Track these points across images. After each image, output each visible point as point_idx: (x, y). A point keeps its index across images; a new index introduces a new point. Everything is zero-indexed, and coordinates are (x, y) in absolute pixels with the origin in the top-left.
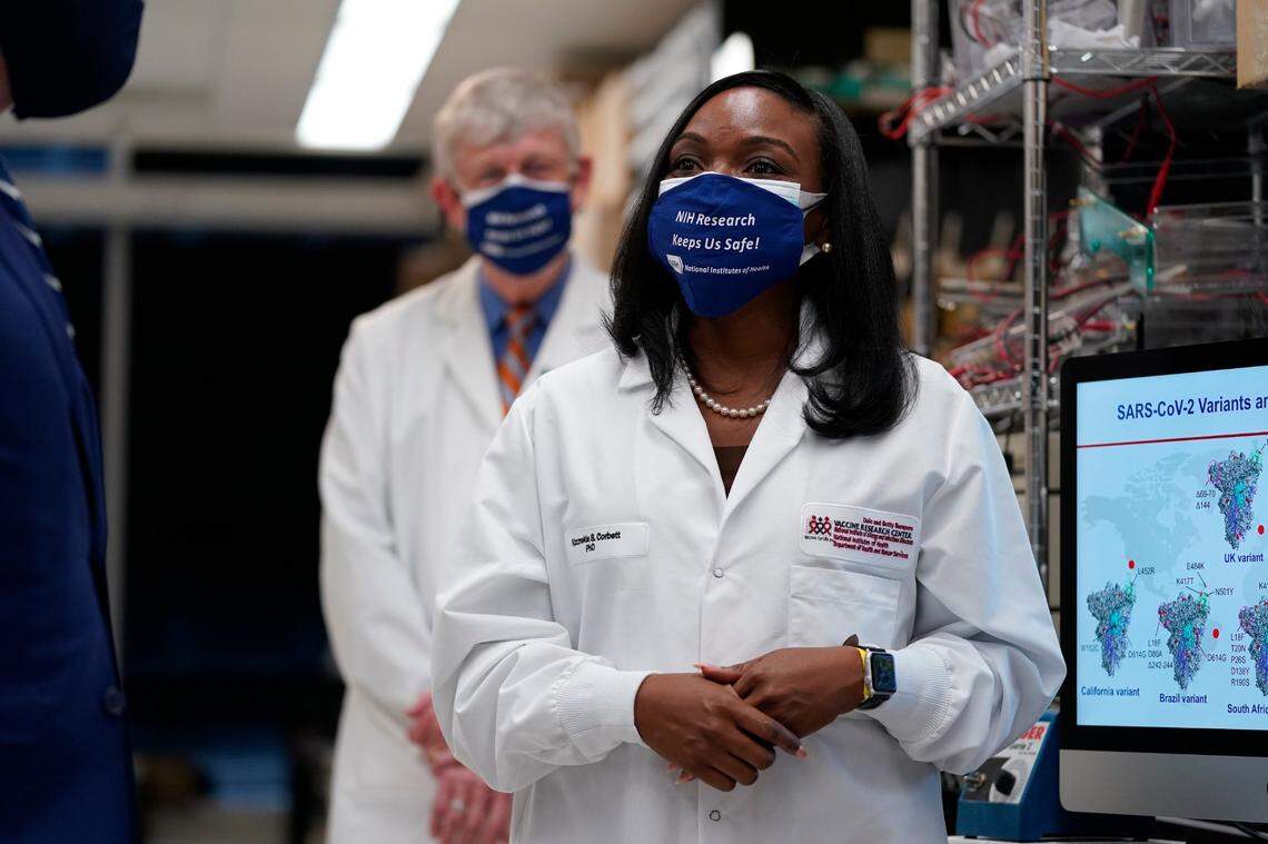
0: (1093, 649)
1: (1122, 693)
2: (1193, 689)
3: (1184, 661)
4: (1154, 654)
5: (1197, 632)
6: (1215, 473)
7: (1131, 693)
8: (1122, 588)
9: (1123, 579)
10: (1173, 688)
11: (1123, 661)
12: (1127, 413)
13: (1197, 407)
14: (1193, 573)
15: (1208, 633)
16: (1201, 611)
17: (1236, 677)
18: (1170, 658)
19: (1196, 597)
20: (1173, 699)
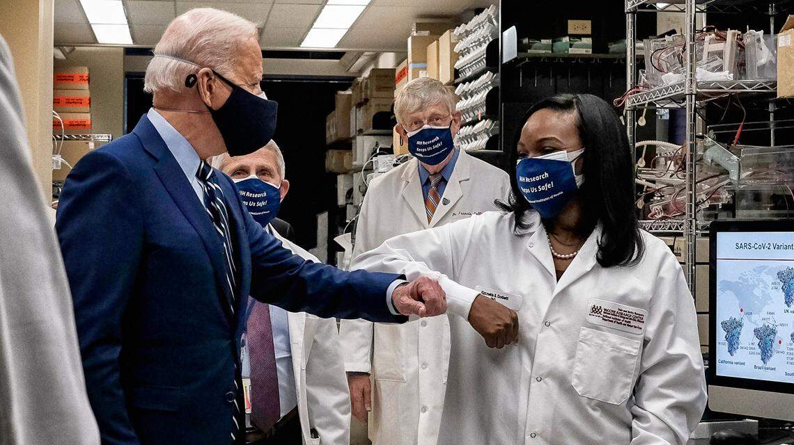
0: (724, 344)
1: (737, 363)
2: (770, 363)
3: (766, 353)
4: (752, 348)
5: (772, 341)
6: (780, 275)
7: (742, 364)
8: (737, 320)
9: (737, 316)
10: (761, 364)
11: (738, 351)
12: (739, 246)
13: (772, 247)
14: (769, 316)
15: (776, 341)
16: (774, 332)
17: (790, 361)
18: (759, 351)
19: (771, 326)
20: (760, 368)
